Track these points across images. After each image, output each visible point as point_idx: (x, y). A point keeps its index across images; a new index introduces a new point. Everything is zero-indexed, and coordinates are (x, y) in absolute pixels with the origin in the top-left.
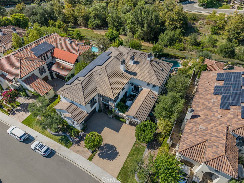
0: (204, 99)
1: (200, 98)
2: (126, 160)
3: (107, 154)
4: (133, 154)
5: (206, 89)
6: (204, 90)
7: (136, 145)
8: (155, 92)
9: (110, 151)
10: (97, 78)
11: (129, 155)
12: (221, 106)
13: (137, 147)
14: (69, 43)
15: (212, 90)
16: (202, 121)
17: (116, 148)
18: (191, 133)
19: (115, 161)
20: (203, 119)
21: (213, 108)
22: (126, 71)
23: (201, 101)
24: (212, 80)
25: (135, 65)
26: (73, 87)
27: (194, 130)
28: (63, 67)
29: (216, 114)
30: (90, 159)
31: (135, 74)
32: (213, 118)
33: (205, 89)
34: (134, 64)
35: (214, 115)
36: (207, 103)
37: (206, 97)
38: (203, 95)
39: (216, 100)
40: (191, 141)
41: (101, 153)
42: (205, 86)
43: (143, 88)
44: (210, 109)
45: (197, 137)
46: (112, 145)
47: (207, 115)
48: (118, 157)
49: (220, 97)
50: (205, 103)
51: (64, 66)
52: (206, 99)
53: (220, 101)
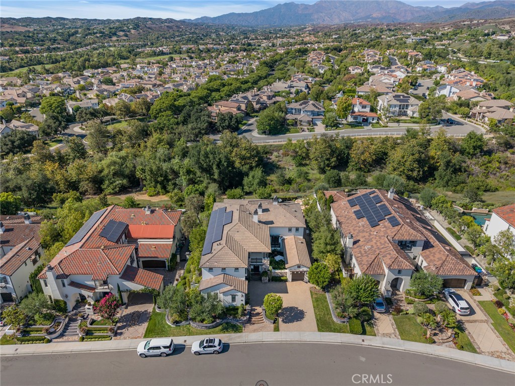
0: (352, 226)
1: (348, 227)
2: (315, 313)
3: (292, 316)
4: (318, 305)
5: (347, 217)
6: (346, 219)
7: (314, 296)
8: (300, 237)
9: (292, 313)
10: (237, 237)
11: (314, 307)
12: (371, 225)
13: (316, 298)
14: (148, 213)
15: (354, 216)
16: (364, 243)
17: (297, 308)
18: (362, 256)
19: (305, 319)
20: (365, 241)
21: (365, 230)
22: (260, 222)
23: (351, 229)
24: (347, 208)
25: (265, 213)
26: (219, 253)
27: (363, 252)
28: (155, 248)
29: (372, 233)
30: (277, 329)
31: (272, 223)
32: (372, 237)
33: (345, 217)
34: (263, 212)
35: (370, 234)
36: (357, 228)
37: (353, 224)
38: (348, 223)
39: (363, 223)
40: (367, 261)
41: (285, 319)
42: (344, 215)
43: (284, 237)
44: (363, 231)
45: (369, 256)
46: (290, 307)
47: (365, 236)
48: (305, 314)
49: (365, 219)
50: (355, 229)
51: (156, 246)
52: (354, 225)
53: (367, 222)
